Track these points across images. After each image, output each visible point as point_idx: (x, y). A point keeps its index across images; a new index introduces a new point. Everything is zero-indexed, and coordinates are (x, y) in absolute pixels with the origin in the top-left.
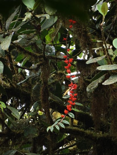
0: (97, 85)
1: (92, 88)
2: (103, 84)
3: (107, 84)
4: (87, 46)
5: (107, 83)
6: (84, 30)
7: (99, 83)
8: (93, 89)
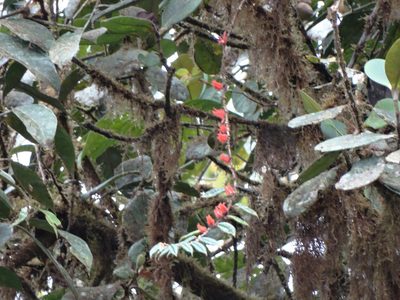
0: (314, 195)
1: (301, 203)
2: (337, 186)
3: (350, 188)
4: (291, 84)
5: (348, 183)
6: (286, 36)
7: (320, 192)
8: (303, 206)
